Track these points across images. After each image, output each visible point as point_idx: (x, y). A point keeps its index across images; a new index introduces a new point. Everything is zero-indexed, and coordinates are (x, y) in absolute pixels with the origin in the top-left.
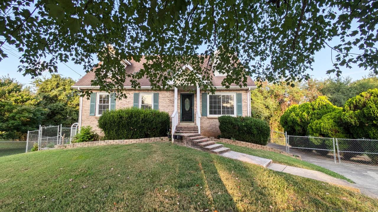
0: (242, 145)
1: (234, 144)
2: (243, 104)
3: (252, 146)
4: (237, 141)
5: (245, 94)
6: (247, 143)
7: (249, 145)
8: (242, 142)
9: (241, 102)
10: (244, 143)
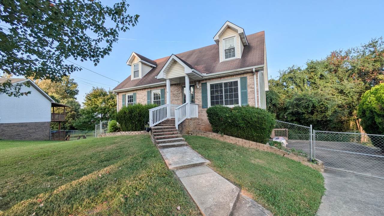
0: (231, 141)
1: (221, 139)
2: (249, 90)
3: (243, 143)
4: (225, 136)
5: (251, 77)
6: (238, 139)
7: (240, 142)
8: (231, 137)
9: (246, 88)
10: (234, 138)
